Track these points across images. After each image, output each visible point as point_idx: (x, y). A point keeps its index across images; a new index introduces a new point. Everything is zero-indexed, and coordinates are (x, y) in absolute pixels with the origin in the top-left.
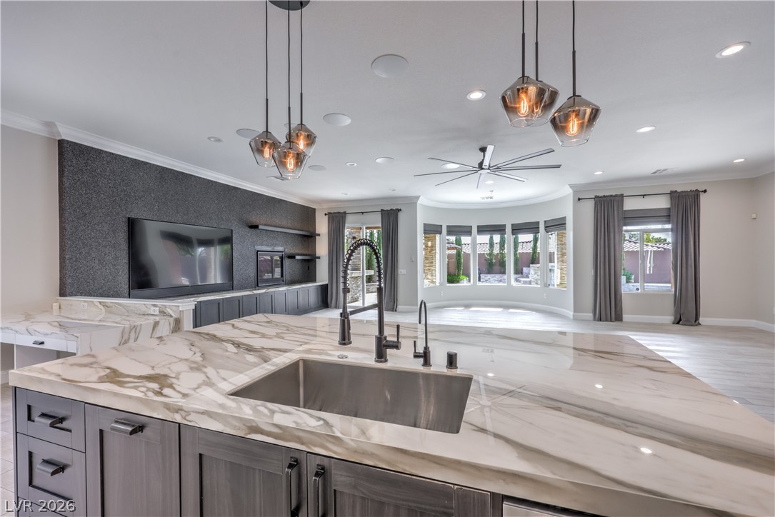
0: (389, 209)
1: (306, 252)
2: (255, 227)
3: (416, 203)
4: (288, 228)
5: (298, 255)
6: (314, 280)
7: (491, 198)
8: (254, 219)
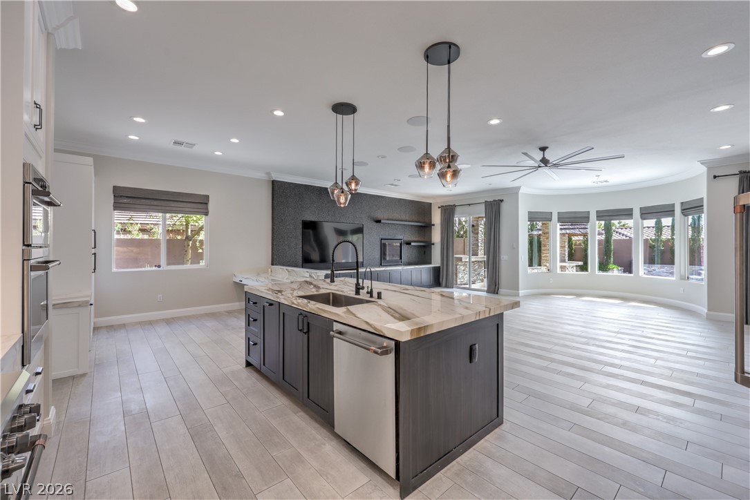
0: (492, 200)
1: (422, 240)
2: (378, 221)
3: (517, 193)
4: (406, 221)
5: (415, 242)
6: (430, 263)
7: (606, 181)
8: (379, 216)
